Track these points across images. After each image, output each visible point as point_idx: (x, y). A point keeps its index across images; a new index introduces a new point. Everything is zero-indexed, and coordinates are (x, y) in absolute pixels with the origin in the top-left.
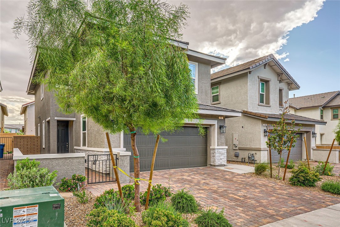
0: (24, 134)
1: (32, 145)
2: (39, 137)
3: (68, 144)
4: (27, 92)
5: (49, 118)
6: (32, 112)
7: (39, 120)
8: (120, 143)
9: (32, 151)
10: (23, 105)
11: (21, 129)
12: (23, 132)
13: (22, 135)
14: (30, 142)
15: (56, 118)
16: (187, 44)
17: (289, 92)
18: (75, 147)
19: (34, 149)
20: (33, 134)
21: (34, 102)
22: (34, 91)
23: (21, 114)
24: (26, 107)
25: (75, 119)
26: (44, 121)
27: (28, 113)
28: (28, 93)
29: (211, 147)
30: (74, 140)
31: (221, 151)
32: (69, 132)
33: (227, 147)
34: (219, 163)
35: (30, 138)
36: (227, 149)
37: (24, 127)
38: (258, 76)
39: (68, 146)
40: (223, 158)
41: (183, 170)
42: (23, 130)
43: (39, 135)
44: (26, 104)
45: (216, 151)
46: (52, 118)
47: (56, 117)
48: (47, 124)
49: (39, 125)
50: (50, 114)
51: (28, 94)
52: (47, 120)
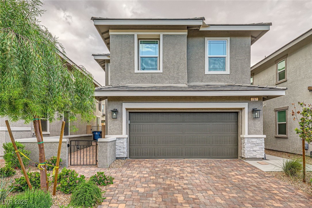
8: (122, 131)
16: (203, 19)
29: (241, 136)
31: (254, 140)
33: (265, 136)
34: (252, 155)
36: (265, 138)
40: (259, 149)
41: (196, 161)
45: (246, 141)
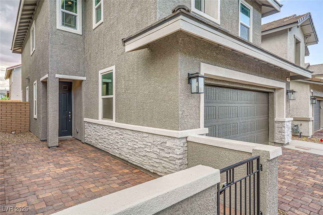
0: (9, 99)
1: (18, 113)
2: (27, 103)
3: (71, 114)
4: (11, 50)
5: (47, 76)
6: (18, 76)
7: (27, 81)
9: (18, 121)
10: (7, 69)
11: (6, 94)
12: (8, 97)
13: (7, 101)
14: (16, 110)
15: (57, 76)
17: (305, 57)
18: (85, 119)
19: (21, 119)
20: (20, 99)
21: (20, 65)
22: (21, 49)
23: (6, 78)
24: (12, 70)
25: (85, 78)
26: (36, 82)
27: (13, 77)
28: (14, 50)
29: (275, 119)
30: (84, 108)
31: (288, 124)
32: (73, 96)
34: (287, 140)
35: (15, 104)
36: (292, 121)
37: (9, 92)
38: (294, 35)
39: (71, 116)
40: (289, 133)
42: (8, 95)
43: (27, 101)
44: (11, 67)
46: (52, 75)
47: (58, 74)
48: (41, 85)
49: (27, 87)
50: (48, 69)
51: (13, 52)
52: (41, 79)
